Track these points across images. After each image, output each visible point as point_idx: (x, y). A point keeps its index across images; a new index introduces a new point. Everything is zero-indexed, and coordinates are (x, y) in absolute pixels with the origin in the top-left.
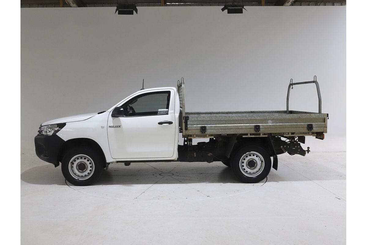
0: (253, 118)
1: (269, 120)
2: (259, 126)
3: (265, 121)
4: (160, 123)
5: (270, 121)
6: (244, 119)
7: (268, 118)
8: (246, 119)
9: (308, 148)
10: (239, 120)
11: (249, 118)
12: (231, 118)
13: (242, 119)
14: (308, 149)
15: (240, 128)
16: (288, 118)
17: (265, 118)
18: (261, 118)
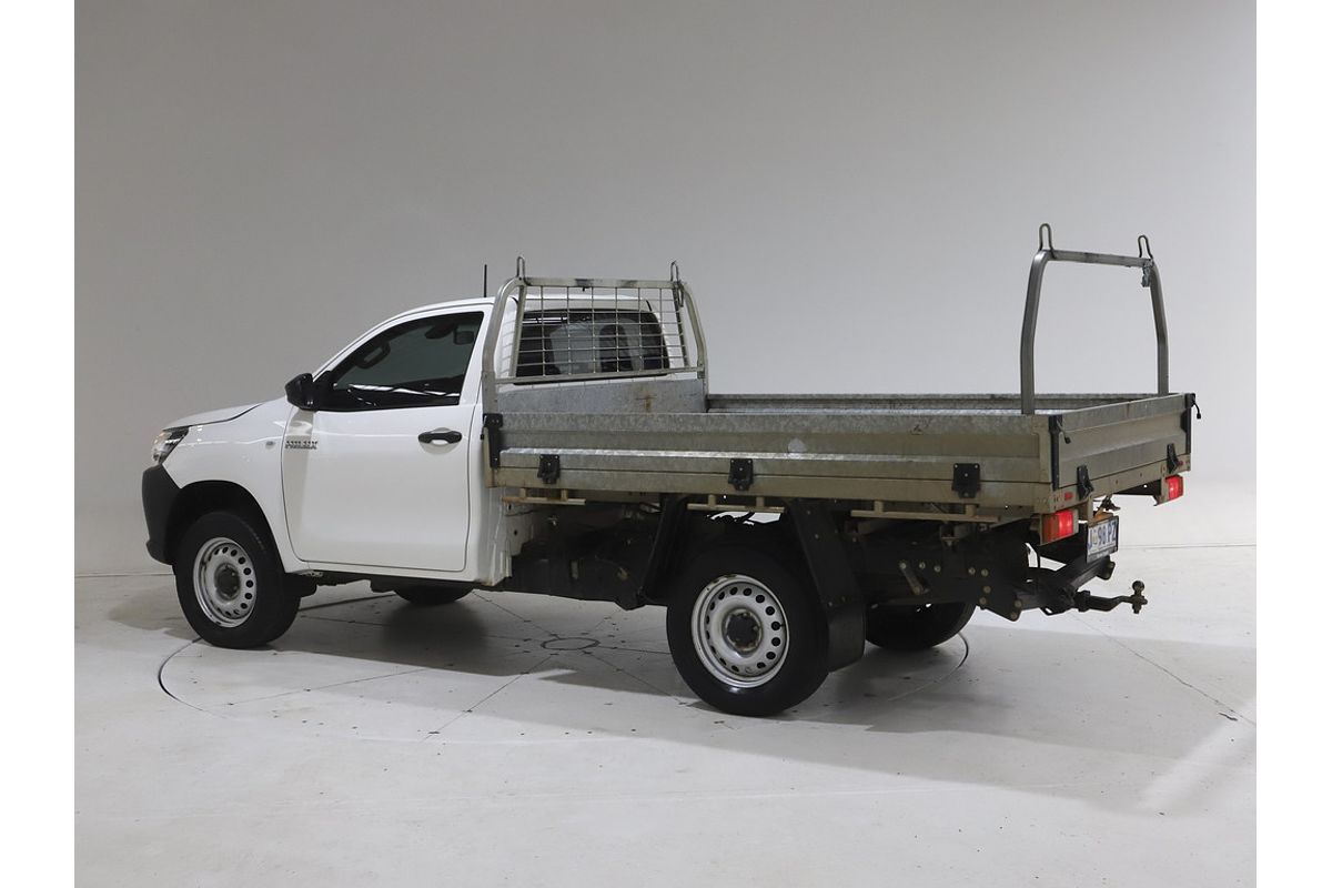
0: (723, 428)
1: (792, 436)
2: (747, 464)
3: (777, 441)
4: (426, 438)
5: (796, 443)
6: (690, 429)
7: (782, 429)
8: (697, 429)
9: (1138, 586)
10: (671, 434)
11: (711, 428)
12: (645, 423)
13: (683, 429)
14: (1138, 593)
15: (677, 468)
16: (868, 431)
17: (774, 429)
18: (755, 430)
